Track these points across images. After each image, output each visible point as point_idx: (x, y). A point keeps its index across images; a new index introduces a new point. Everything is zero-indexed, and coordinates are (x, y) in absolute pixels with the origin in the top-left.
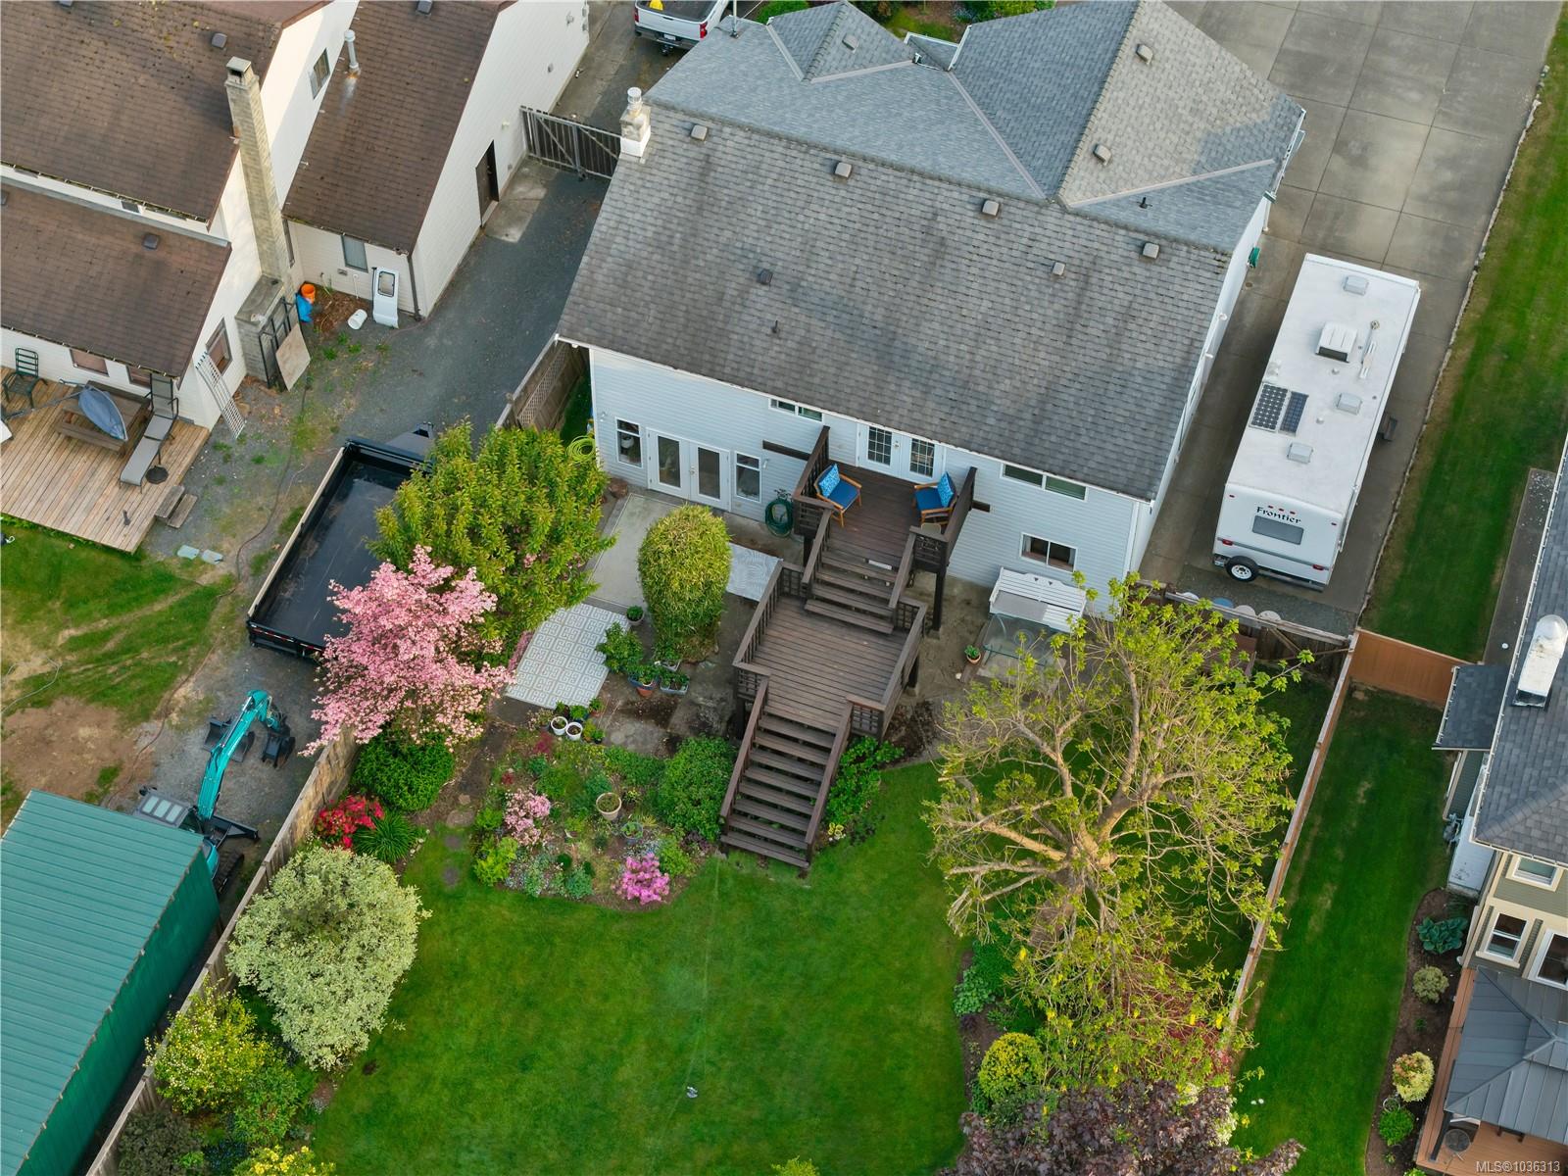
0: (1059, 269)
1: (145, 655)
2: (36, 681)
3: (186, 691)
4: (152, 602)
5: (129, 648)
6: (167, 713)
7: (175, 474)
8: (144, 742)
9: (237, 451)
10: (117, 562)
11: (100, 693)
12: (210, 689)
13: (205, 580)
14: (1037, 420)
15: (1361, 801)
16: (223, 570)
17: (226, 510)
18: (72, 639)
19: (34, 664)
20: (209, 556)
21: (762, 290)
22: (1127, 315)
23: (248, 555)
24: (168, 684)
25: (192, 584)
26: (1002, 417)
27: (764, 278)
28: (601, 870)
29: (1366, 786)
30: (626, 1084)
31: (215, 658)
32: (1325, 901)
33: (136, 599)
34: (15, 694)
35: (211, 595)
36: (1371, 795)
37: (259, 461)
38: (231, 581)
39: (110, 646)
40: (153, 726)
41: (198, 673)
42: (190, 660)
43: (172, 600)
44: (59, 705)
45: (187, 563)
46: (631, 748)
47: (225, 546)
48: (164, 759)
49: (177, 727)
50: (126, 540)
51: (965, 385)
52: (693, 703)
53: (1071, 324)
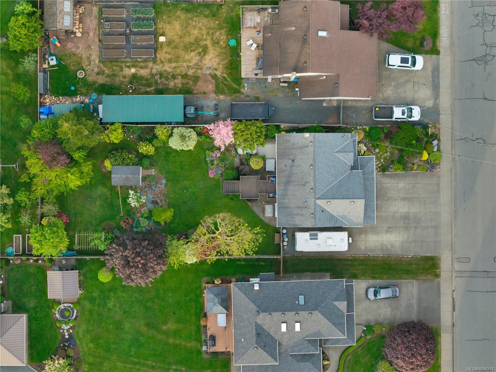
0: (306, 203)
1: (226, 88)
2: (216, 75)
3: (222, 97)
4: (236, 84)
5: (226, 86)
6: (217, 96)
7: (257, 77)
8: (212, 95)
9: (266, 83)
10: (240, 76)
11: (217, 86)
12: (223, 100)
13: (242, 90)
14: (284, 207)
15: (261, 264)
16: (244, 92)
17: (255, 87)
18: (225, 77)
19: (218, 73)
20: (246, 89)
21: (291, 161)
22: (302, 215)
23: (248, 94)
24: (222, 94)
25: (240, 88)
26: (283, 202)
27: (293, 161)
28: (213, 166)
29: (263, 264)
30: (184, 182)
31: (229, 98)
32: (243, 263)
33: (235, 82)
34: (213, 73)
35: (239, 92)
36: (262, 265)
37: (266, 87)
38: (243, 94)
39: (226, 82)
40: (214, 95)
41: (225, 97)
42: (227, 95)
43: (237, 87)
44: (213, 80)
45: (244, 86)
46: (235, 162)
47: (249, 90)
48: (210, 100)
49: (215, 99)
50: (243, 76)
51: (286, 195)
52: (245, 168)
53: (299, 207)
